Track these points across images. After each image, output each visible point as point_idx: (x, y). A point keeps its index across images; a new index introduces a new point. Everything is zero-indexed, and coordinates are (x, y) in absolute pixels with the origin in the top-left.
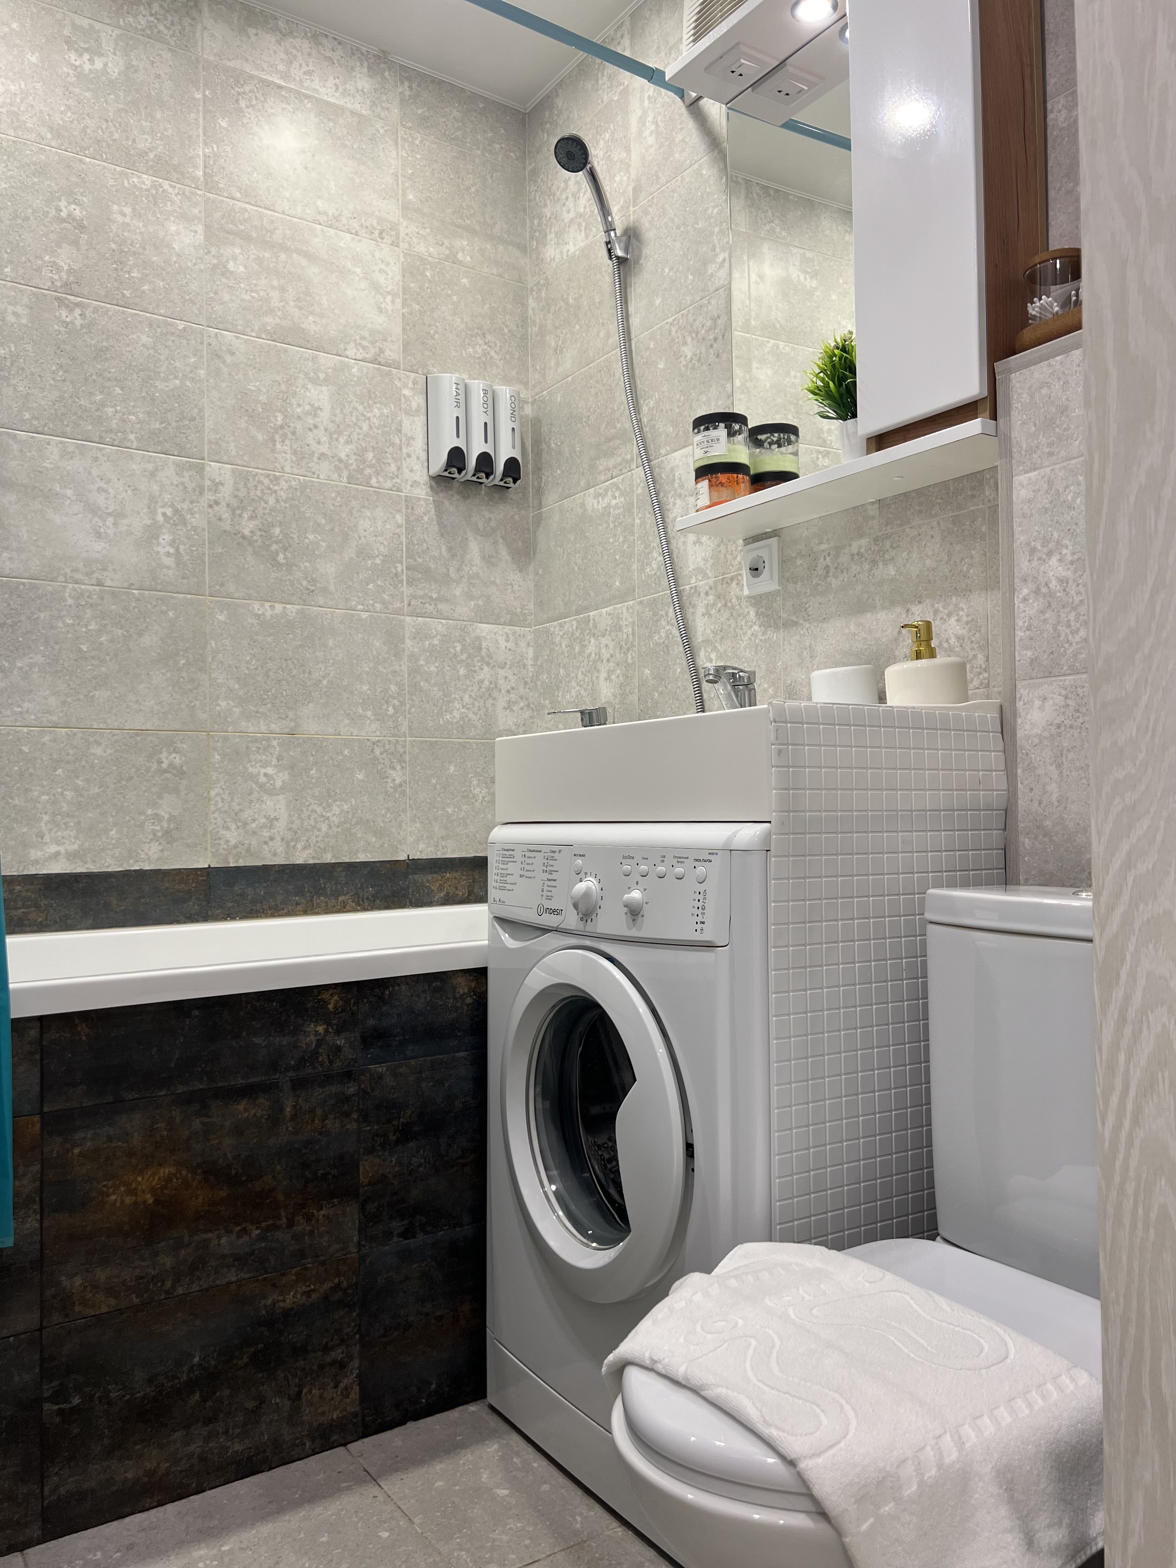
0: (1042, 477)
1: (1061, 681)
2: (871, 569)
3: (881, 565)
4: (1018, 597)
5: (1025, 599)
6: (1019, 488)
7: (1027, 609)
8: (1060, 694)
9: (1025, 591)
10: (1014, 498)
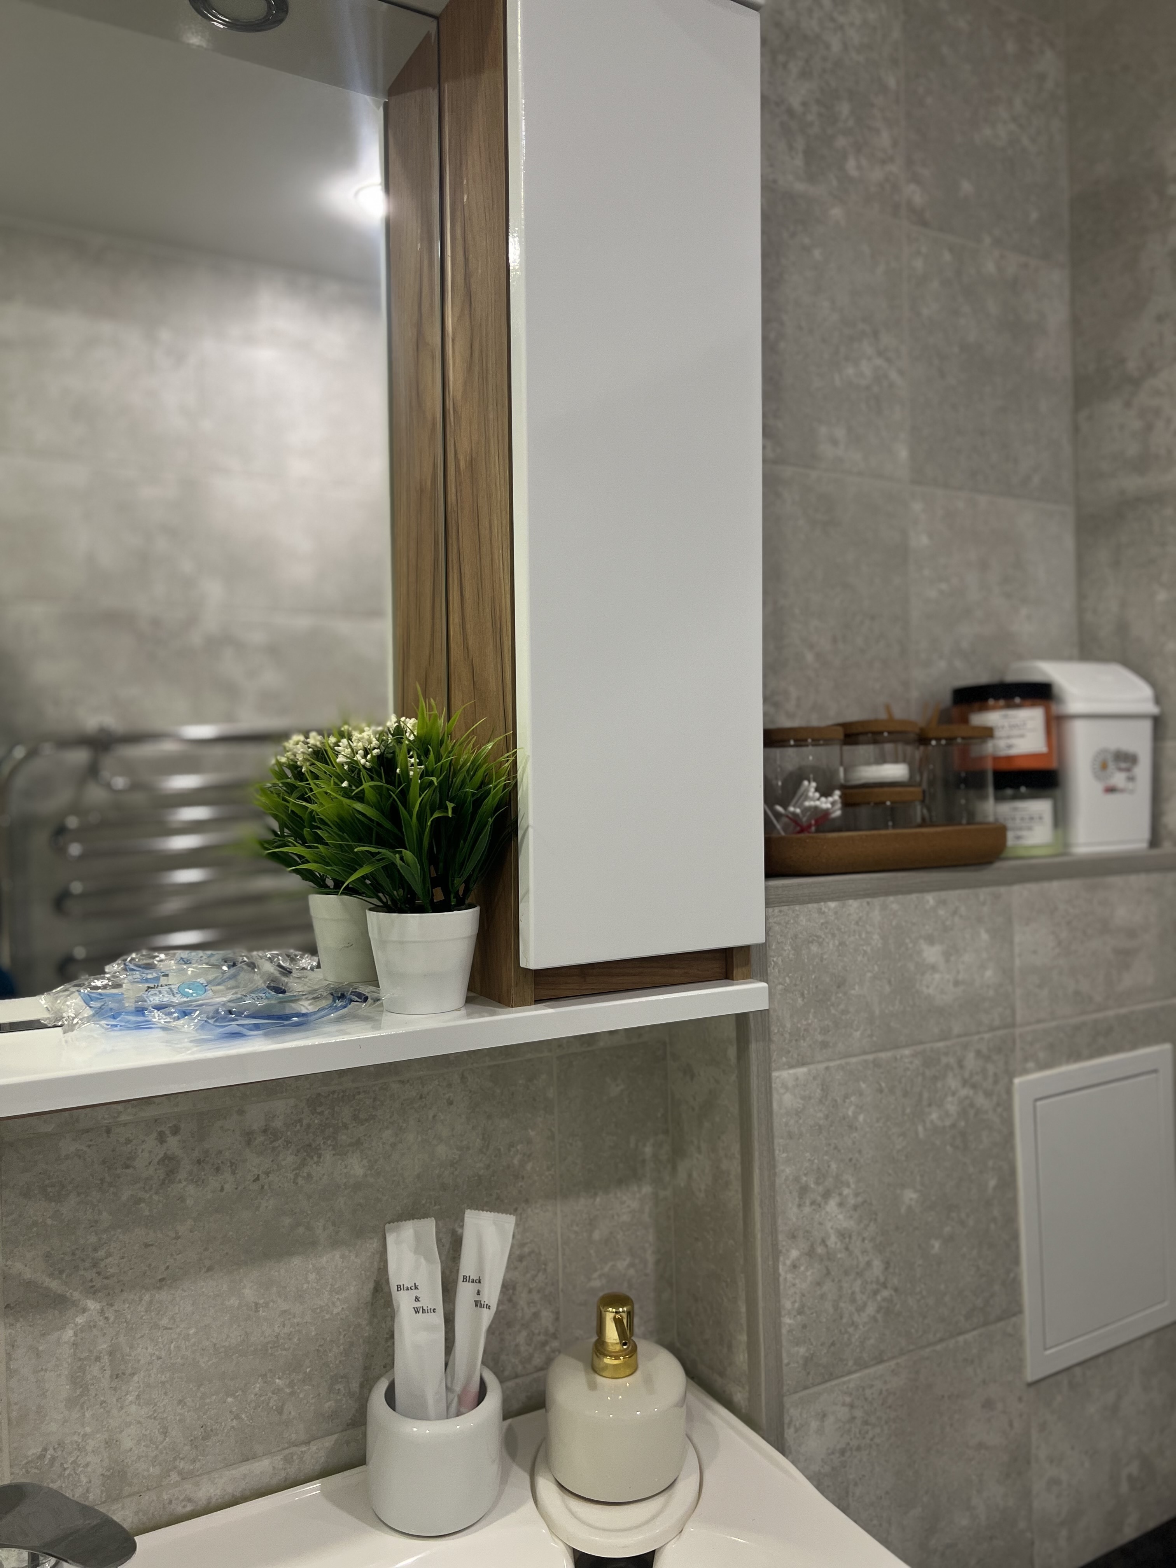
0: (815, 1078)
1: (844, 1383)
2: (303, 1163)
3: (328, 1156)
4: (784, 1264)
5: (795, 1266)
6: (782, 1091)
7: (797, 1281)
8: (844, 1404)
9: (794, 1253)
10: (775, 1106)
